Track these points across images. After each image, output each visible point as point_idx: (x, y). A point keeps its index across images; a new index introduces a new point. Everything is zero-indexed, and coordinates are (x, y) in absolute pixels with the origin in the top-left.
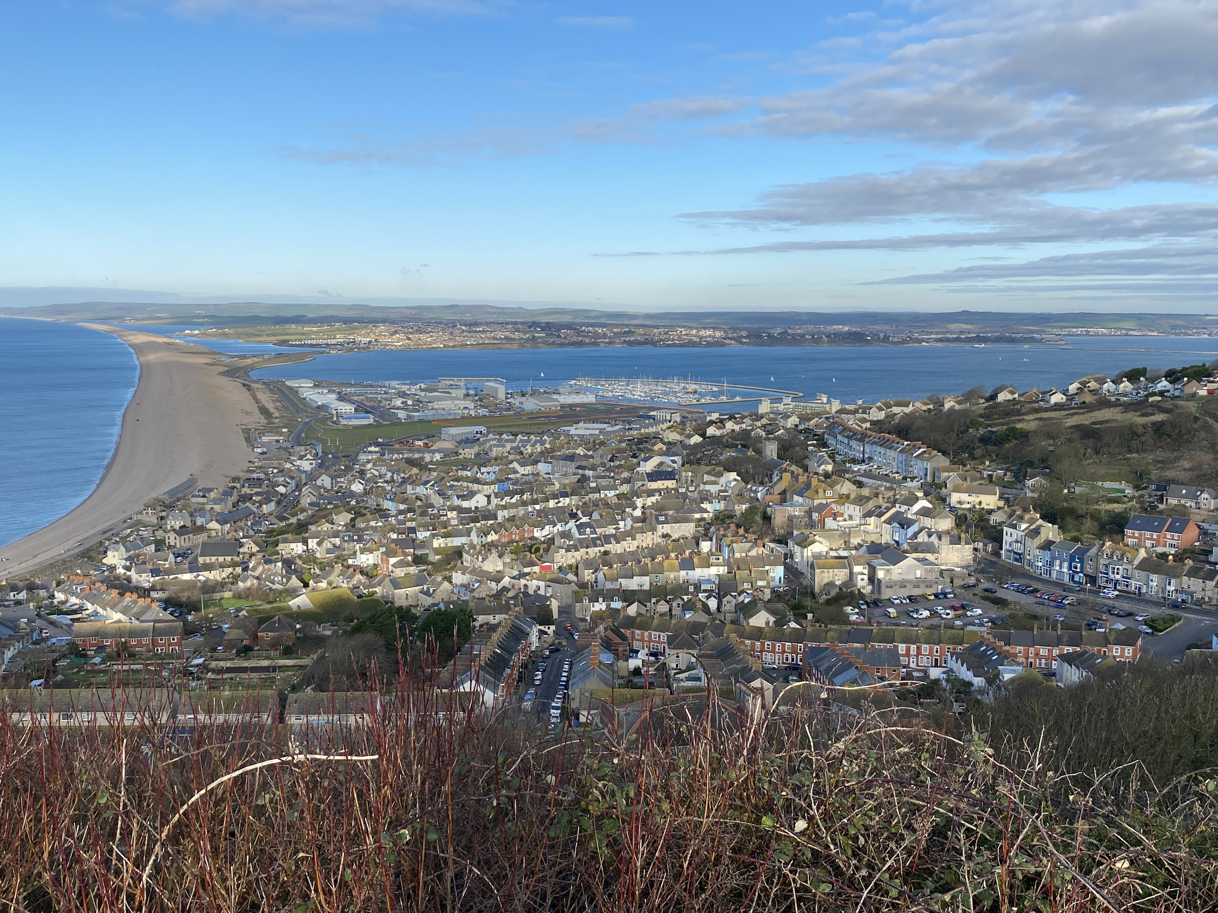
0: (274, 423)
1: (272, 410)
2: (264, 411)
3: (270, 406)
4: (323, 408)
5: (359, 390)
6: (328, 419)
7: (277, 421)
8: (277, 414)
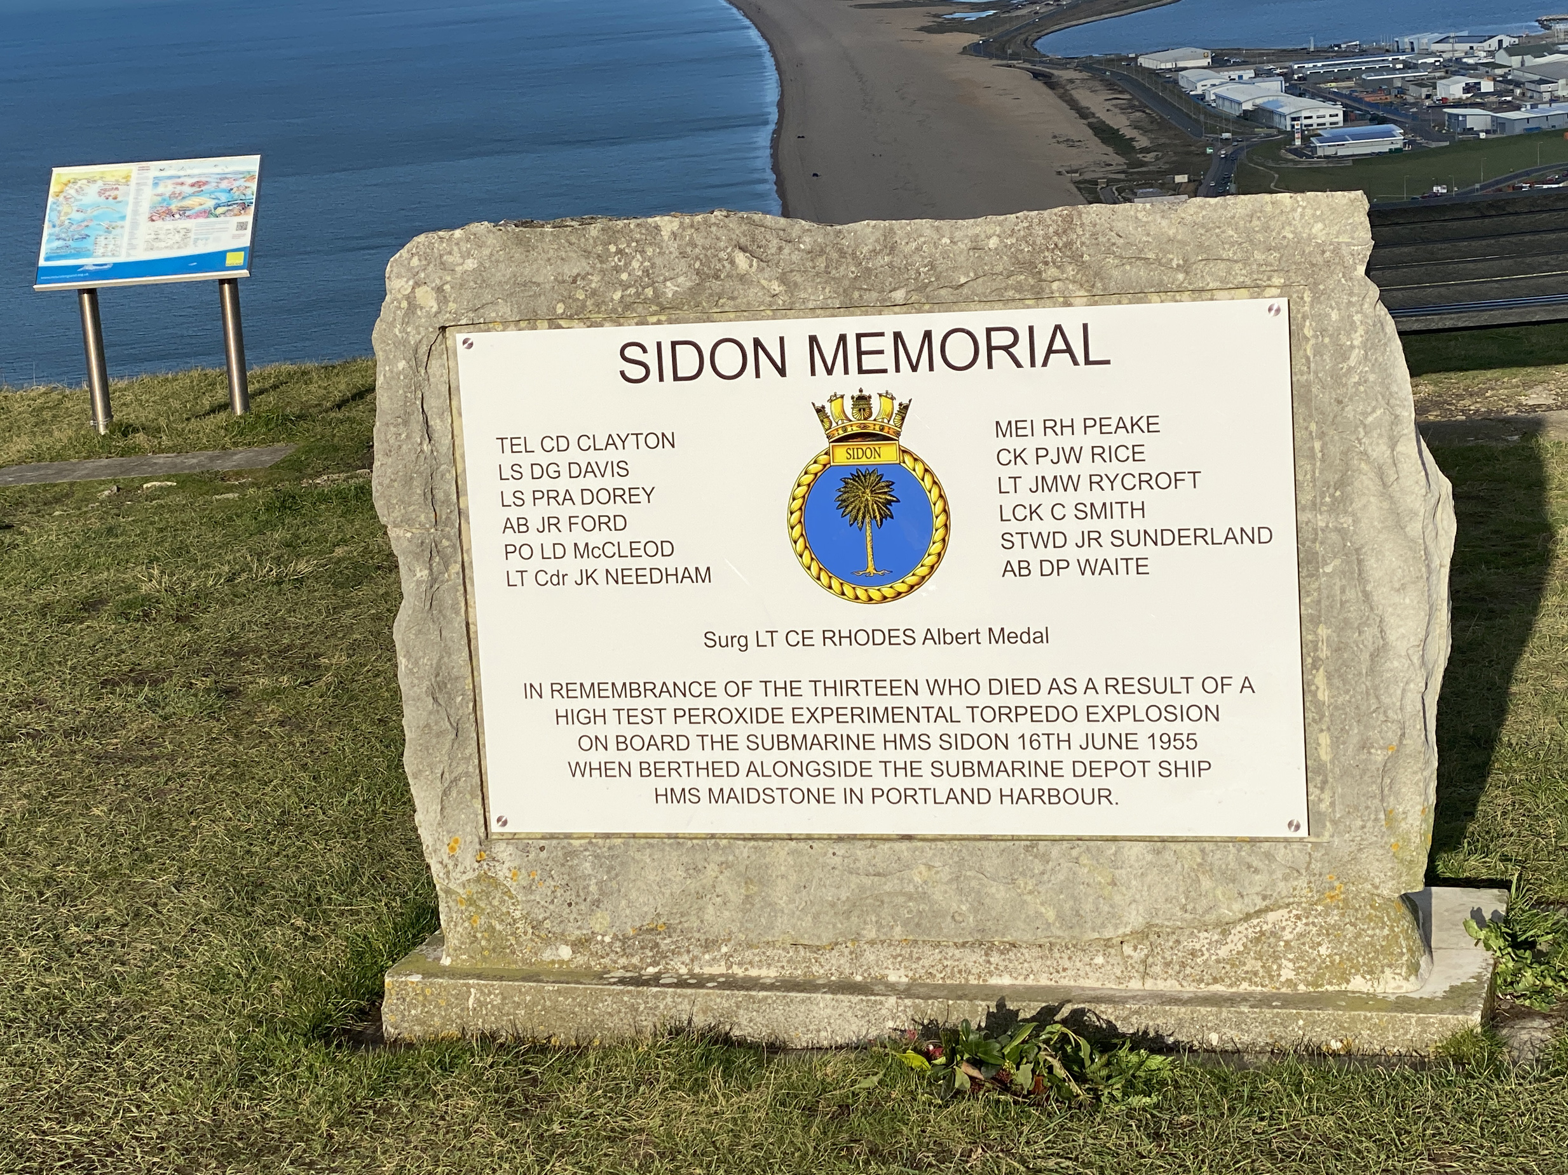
0: (1143, 164)
1: (1129, 133)
2: (1106, 134)
3: (1120, 122)
4: (1258, 116)
5: (1336, 65)
6: (1279, 145)
7: (1150, 157)
8: (1143, 141)
